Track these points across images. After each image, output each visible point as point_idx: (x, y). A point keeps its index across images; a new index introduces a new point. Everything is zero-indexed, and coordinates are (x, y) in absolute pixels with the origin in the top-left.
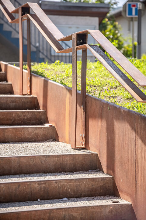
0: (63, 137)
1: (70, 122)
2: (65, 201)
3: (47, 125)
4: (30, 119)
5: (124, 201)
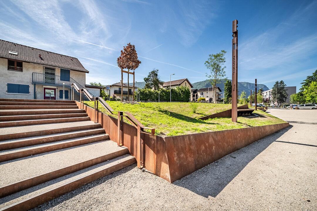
0: (92, 120)
1: (94, 116)
2: (93, 136)
3: (87, 117)
4: (83, 115)
5: (107, 135)
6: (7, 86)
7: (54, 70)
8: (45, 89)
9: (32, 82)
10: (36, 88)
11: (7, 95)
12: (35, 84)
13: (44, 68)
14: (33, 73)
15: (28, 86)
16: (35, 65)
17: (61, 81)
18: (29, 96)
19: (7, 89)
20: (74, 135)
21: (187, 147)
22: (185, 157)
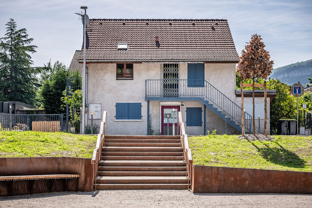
3: (182, 156)
4: (179, 154)
6: (115, 108)
7: (176, 66)
8: (163, 107)
9: (145, 96)
10: (151, 107)
11: (115, 123)
12: (148, 99)
13: (162, 66)
14: (146, 80)
15: (139, 105)
16: (150, 64)
17: (189, 88)
18: (142, 123)
19: (115, 114)
20: (161, 169)
21: (213, 176)
22: (209, 181)
